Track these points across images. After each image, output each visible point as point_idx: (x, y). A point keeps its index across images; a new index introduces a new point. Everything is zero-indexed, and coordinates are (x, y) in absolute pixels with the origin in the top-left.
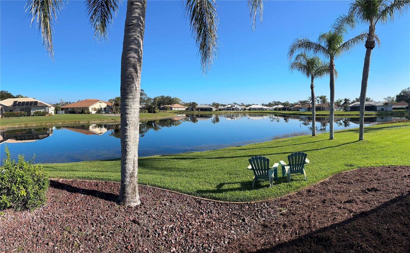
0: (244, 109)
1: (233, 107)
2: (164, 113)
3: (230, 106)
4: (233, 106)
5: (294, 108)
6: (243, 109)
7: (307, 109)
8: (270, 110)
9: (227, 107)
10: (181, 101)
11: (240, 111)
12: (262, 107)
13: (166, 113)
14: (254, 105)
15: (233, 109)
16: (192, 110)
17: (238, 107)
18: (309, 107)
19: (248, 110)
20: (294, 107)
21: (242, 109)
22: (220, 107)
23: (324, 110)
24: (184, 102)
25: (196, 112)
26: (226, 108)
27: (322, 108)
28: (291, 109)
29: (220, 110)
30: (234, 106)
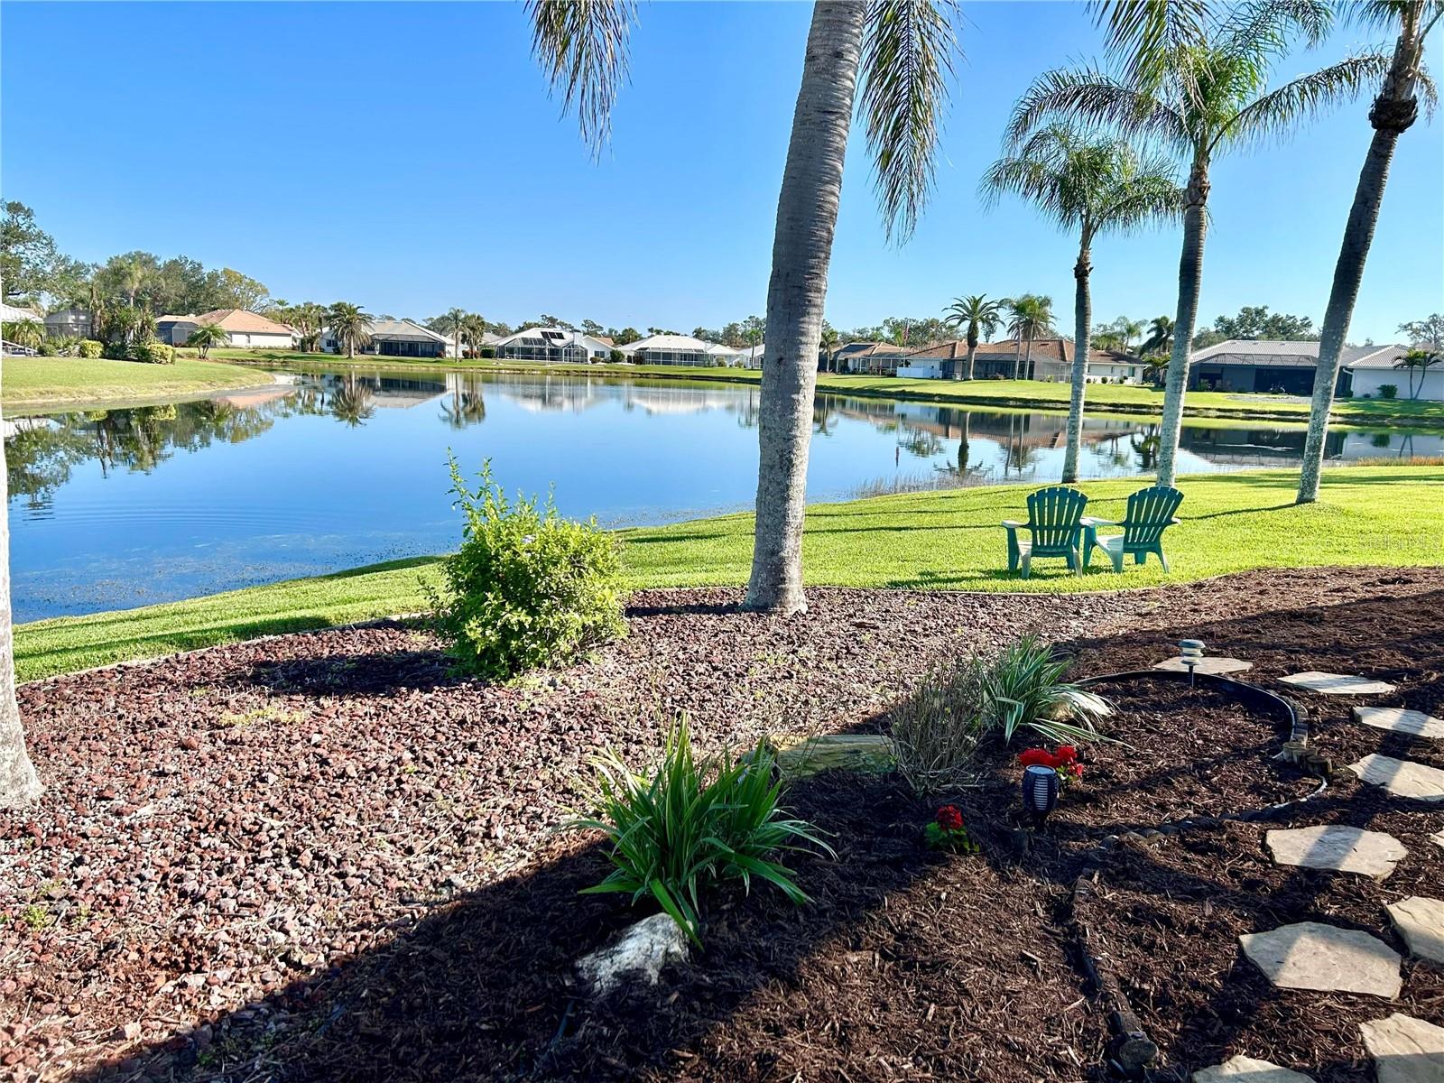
0: (613, 353)
1: (553, 341)
2: (192, 361)
3: (535, 334)
4: (553, 335)
5: (866, 360)
6: (608, 356)
7: (937, 366)
8: (739, 365)
9: (525, 340)
10: (265, 291)
11: (589, 366)
12: (698, 345)
13: (202, 363)
14: (658, 332)
15: (555, 354)
16: (338, 351)
17: (581, 341)
18: (947, 357)
19: (629, 360)
20: (868, 352)
21: (602, 354)
22: (490, 340)
23: (1031, 378)
24: (281, 303)
25: (360, 364)
26: (521, 345)
27: (1022, 365)
28: (850, 364)
29: (487, 354)
30: (560, 336)
